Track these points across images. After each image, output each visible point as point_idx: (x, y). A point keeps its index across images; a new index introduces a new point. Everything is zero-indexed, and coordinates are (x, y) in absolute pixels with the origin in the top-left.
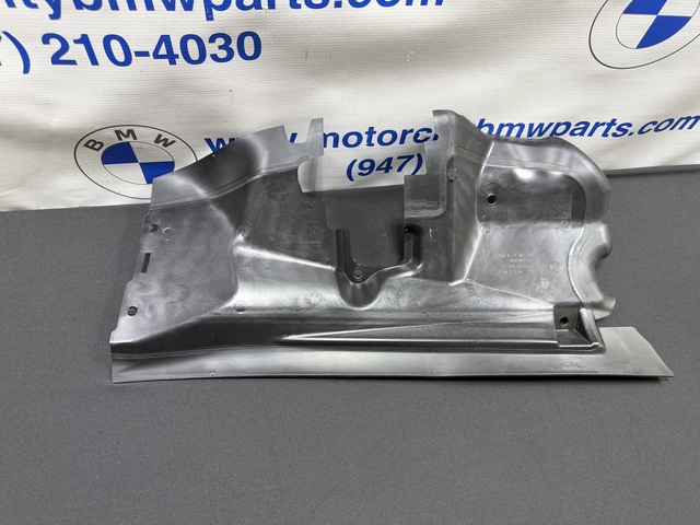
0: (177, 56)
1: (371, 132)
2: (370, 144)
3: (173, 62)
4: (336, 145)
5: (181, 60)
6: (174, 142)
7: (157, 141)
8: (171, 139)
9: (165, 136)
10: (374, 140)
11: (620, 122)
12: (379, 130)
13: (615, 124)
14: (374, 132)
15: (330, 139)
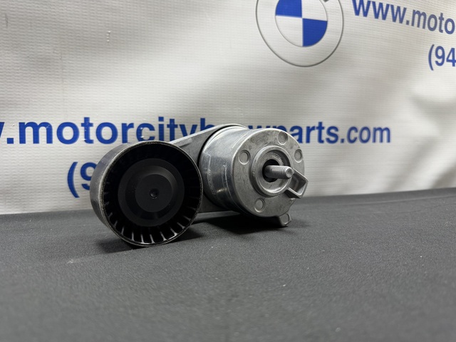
1: (87, 124)
2: (88, 141)
4: (49, 140)
10: (93, 136)
11: (326, 125)
12: (96, 122)
13: (323, 128)
14: (91, 125)
15: (43, 131)
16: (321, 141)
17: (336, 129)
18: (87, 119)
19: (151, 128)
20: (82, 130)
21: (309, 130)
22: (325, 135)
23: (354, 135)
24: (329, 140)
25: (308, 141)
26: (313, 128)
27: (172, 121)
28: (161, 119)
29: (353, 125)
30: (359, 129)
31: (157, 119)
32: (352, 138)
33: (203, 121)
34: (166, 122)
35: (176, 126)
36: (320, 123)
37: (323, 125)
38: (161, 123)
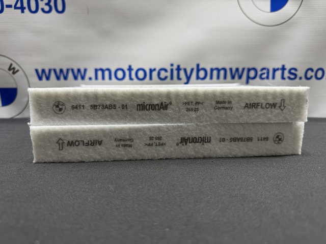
0: (25, 8)
1: (130, 69)
3: (23, 12)
4: (110, 78)
5: (26, 11)
6: (18, 71)
7: (10, 69)
8: (17, 68)
9: (14, 65)
10: (133, 76)
11: (288, 67)
12: (135, 68)
13: (285, 69)
14: (132, 69)
15: (107, 73)
16: (283, 78)
17: (296, 70)
18: (130, 66)
19: (166, 70)
20: (127, 73)
21: (275, 70)
22: (286, 74)
23: (310, 74)
24: (289, 78)
25: (274, 78)
26: (278, 69)
27: (179, 66)
28: (172, 65)
29: (310, 66)
30: (315, 70)
31: (169, 65)
32: (309, 76)
33: (198, 65)
34: (175, 67)
35: (181, 69)
36: (283, 66)
37: (286, 67)
38: (172, 68)
